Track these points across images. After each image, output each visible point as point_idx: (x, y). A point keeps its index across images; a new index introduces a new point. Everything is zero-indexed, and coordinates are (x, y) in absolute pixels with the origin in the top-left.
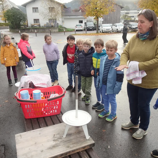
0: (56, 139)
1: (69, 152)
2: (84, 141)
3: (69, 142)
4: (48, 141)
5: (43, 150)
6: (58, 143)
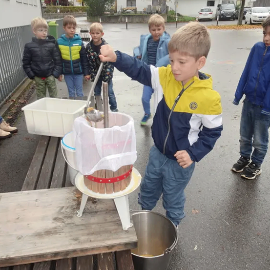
0: (60, 216)
1: (74, 251)
2: (116, 232)
3: (83, 228)
4: (43, 219)
5: (22, 236)
6: (61, 226)
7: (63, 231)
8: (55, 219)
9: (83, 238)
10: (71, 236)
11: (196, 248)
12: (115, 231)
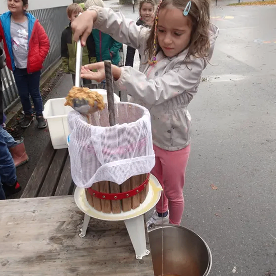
3: (85, 254)
4: (38, 237)
5: (8, 262)
6: (58, 249)
7: (59, 257)
8: (52, 239)
9: (82, 269)
10: (67, 264)
11: (234, 271)
12: (125, 260)
